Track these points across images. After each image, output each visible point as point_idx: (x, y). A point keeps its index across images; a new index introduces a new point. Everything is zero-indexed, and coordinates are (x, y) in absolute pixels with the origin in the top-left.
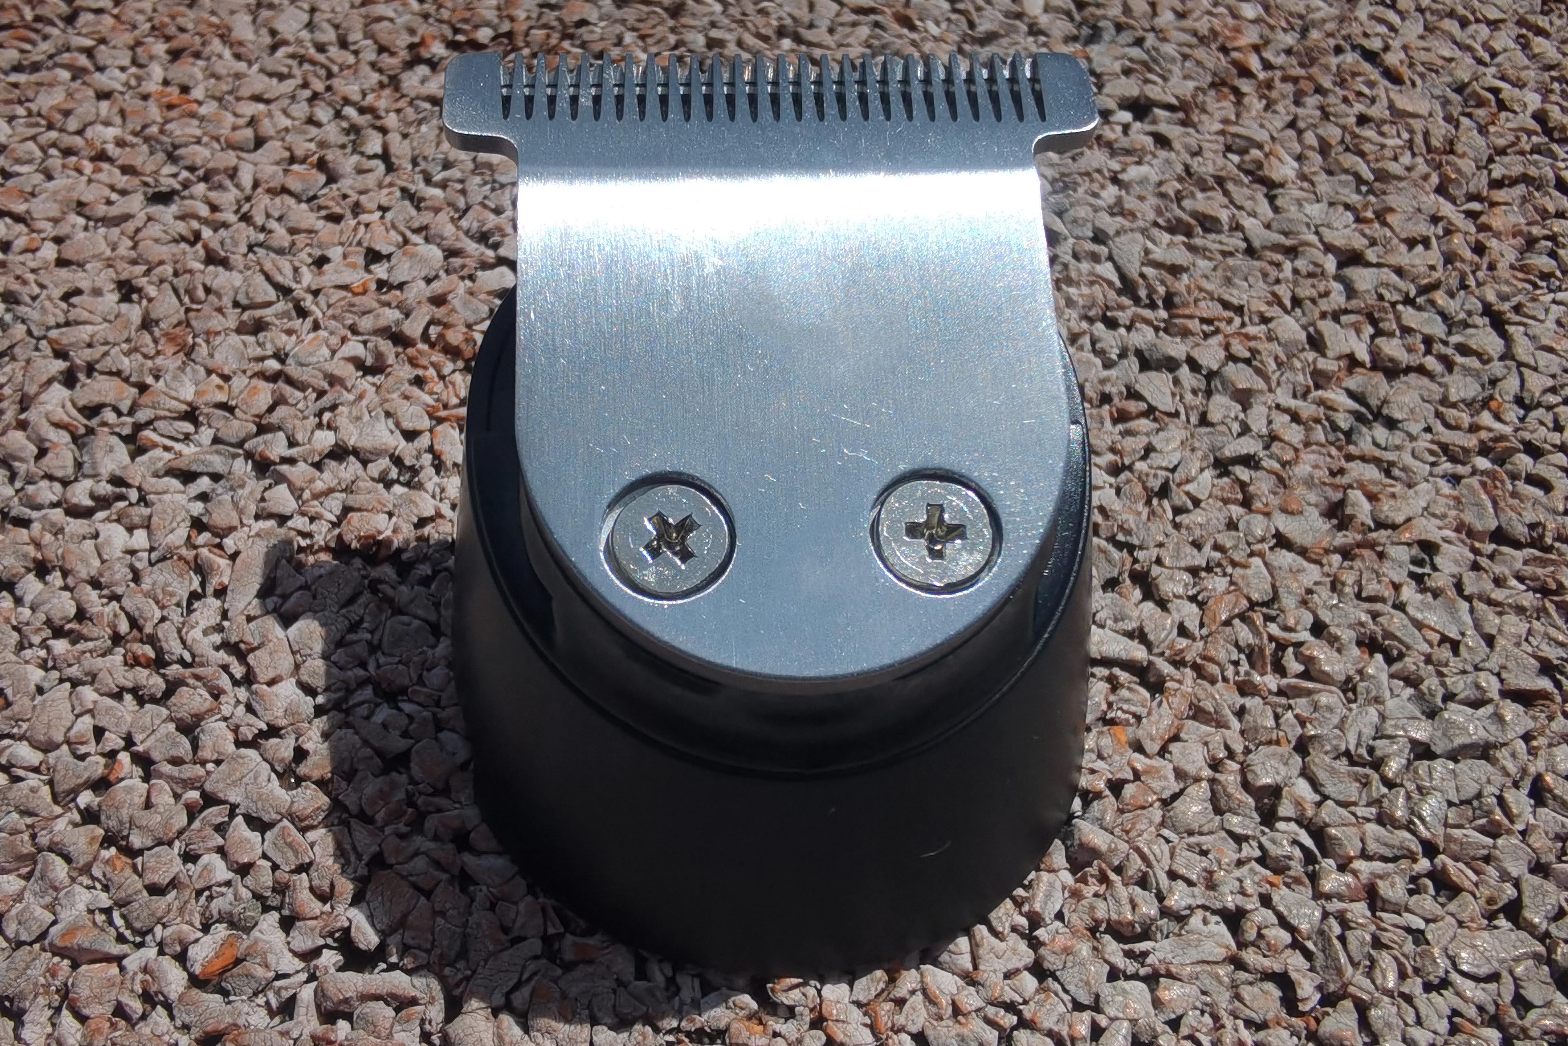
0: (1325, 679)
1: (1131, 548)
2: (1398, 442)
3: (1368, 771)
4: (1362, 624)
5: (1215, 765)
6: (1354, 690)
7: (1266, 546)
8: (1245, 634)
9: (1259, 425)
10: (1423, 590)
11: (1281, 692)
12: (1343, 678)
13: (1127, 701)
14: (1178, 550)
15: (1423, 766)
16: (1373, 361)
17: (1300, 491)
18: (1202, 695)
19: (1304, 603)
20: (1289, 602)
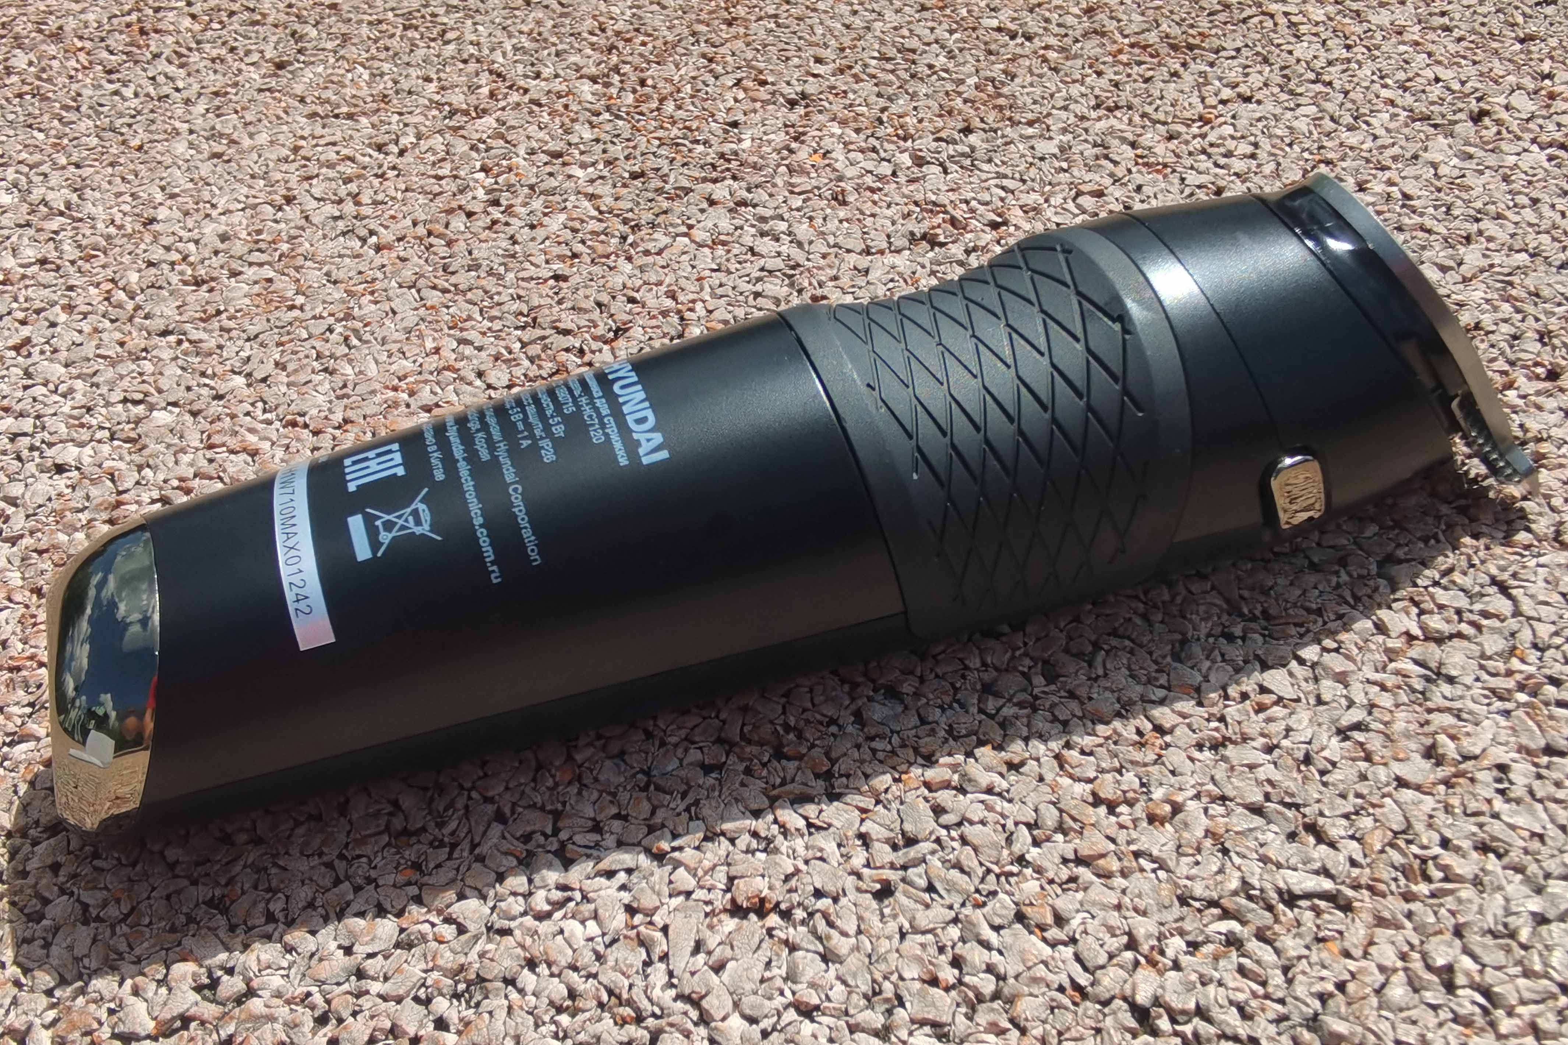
0: (1460, 879)
1: (1297, 806)
2: (1459, 693)
3: (1509, 941)
4: (1474, 834)
5: (1404, 957)
6: (1481, 884)
7: (1390, 789)
8: (1396, 857)
9: (1359, 698)
10: (1508, 801)
11: (1433, 895)
12: (1471, 877)
13: (1330, 922)
14: (1332, 803)
15: (1544, 929)
16: (1424, 634)
17: (1403, 743)
18: (1379, 907)
19: (1430, 826)
20: (1419, 826)
